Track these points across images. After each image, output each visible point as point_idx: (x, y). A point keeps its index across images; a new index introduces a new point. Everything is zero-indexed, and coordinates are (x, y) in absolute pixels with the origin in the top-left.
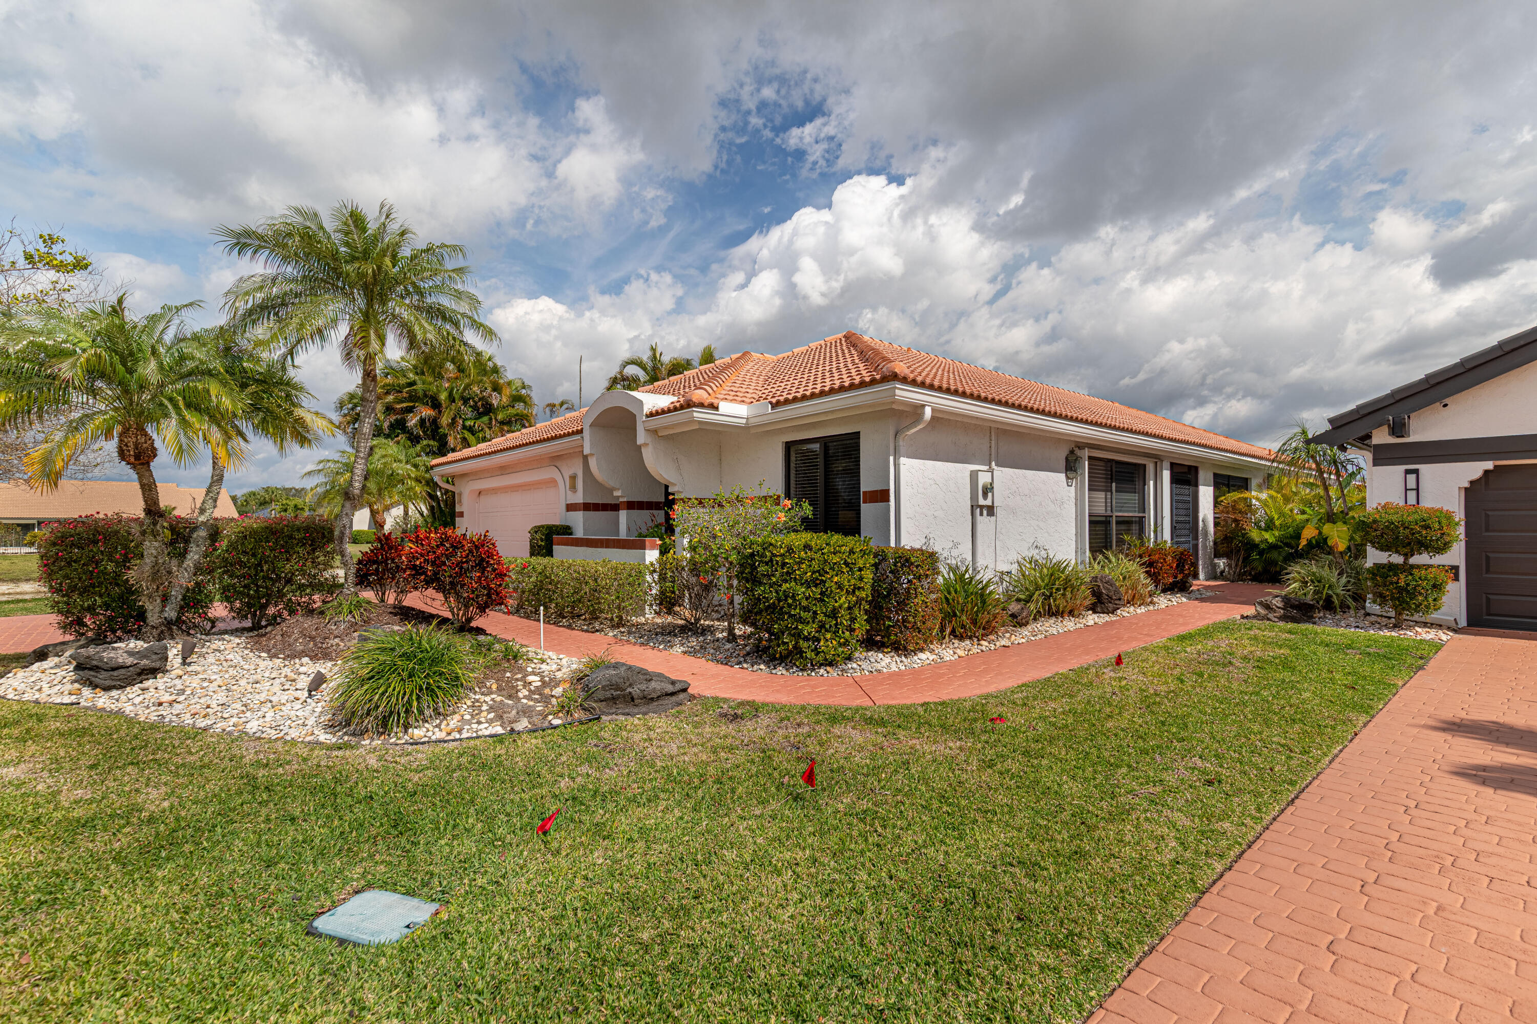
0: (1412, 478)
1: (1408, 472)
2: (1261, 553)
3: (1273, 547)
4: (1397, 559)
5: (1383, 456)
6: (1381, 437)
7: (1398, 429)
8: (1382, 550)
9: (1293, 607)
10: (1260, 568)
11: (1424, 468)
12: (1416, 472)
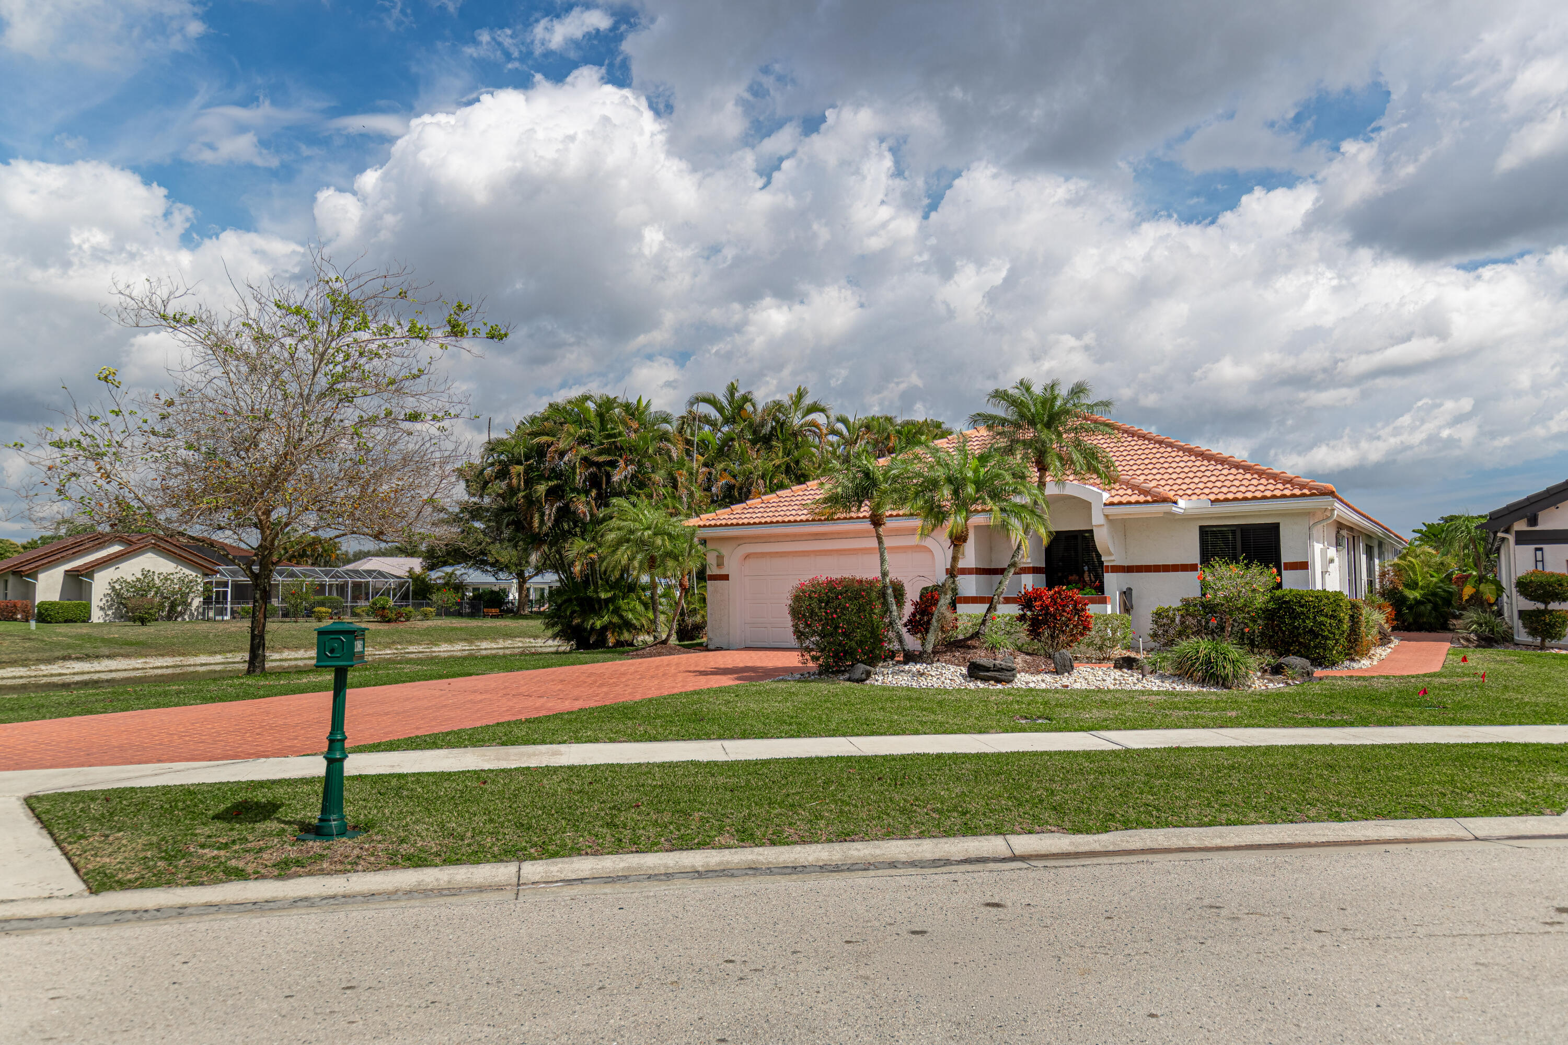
0: (1539, 553)
1: (1537, 549)
2: (1410, 608)
3: (1418, 602)
4: (1541, 606)
5: (1522, 538)
6: (1521, 526)
7: (1533, 521)
8: (1531, 600)
9: (1483, 639)
10: (1411, 620)
11: (1546, 547)
12: (1541, 549)
